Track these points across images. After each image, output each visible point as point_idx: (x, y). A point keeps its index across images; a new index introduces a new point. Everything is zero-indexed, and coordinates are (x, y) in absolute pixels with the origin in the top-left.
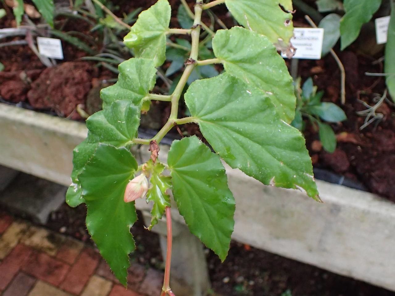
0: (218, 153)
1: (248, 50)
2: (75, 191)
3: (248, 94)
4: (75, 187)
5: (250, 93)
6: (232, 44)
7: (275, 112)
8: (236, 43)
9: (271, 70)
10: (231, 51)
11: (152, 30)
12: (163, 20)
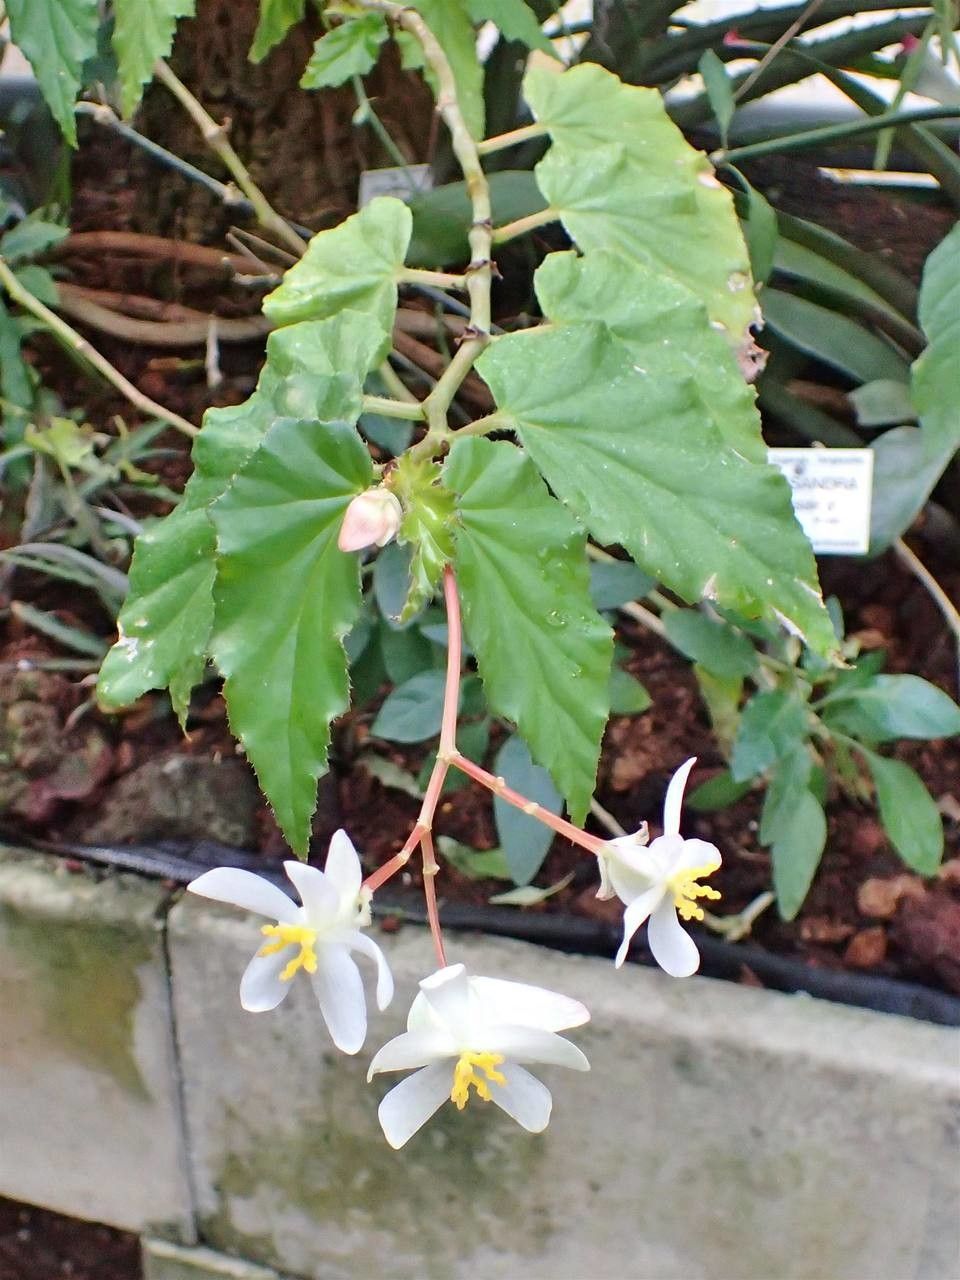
0: (565, 501)
1: (632, 305)
2: (130, 658)
3: (638, 373)
4: (129, 649)
5: (644, 371)
6: (588, 290)
7: (709, 422)
8: (598, 288)
9: (694, 362)
10: (585, 306)
11: (352, 274)
12: (386, 246)
